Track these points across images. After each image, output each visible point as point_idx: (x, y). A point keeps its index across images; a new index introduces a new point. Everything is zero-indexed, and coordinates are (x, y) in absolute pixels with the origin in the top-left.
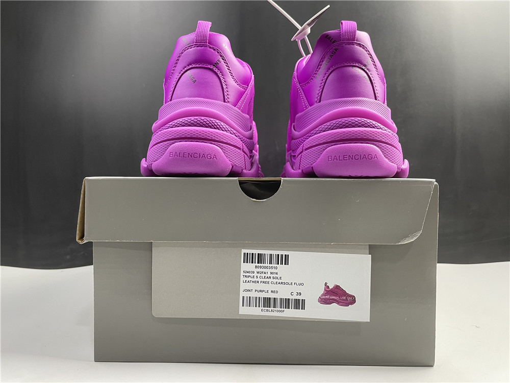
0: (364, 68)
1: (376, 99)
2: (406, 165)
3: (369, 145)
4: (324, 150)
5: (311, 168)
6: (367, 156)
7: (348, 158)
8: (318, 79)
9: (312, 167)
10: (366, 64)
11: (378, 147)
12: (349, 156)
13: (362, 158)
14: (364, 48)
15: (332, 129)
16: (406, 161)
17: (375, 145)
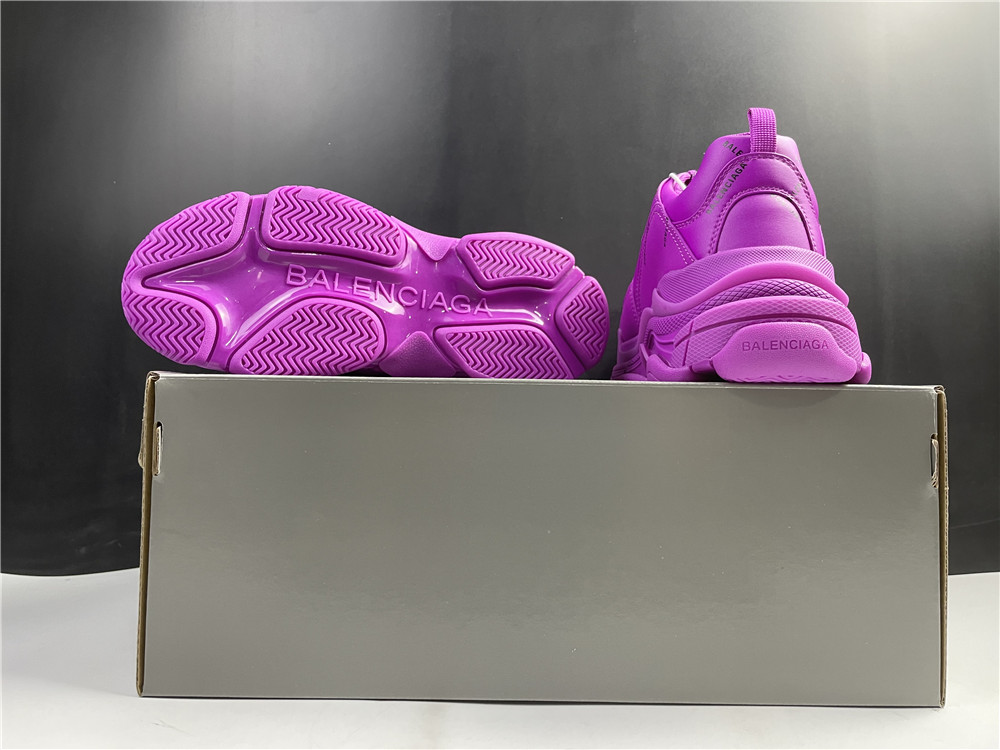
0: (790, 196)
1: (812, 249)
2: (866, 362)
3: (814, 324)
4: (733, 332)
5: (709, 365)
6: (811, 344)
7: (778, 346)
8: (711, 213)
9: (711, 362)
10: (793, 190)
11: (826, 327)
12: (781, 342)
13: (803, 345)
14: (789, 165)
15: (746, 298)
16: (866, 356)
17: (823, 325)
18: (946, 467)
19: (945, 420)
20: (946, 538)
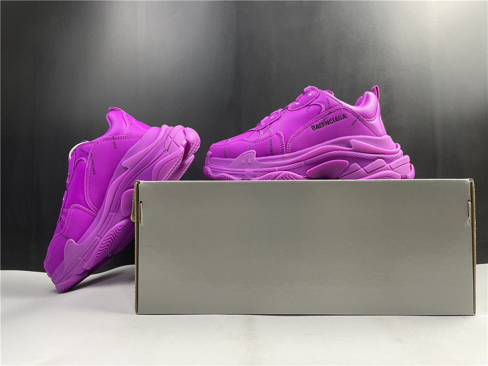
18: (475, 213)
19: (474, 193)
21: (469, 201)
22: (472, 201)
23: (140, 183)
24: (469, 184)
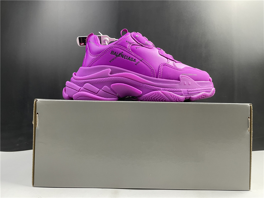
18: (252, 126)
19: (252, 113)
20: (252, 145)
21: (249, 118)
22: (251, 118)
23: (37, 100)
24: (249, 107)
